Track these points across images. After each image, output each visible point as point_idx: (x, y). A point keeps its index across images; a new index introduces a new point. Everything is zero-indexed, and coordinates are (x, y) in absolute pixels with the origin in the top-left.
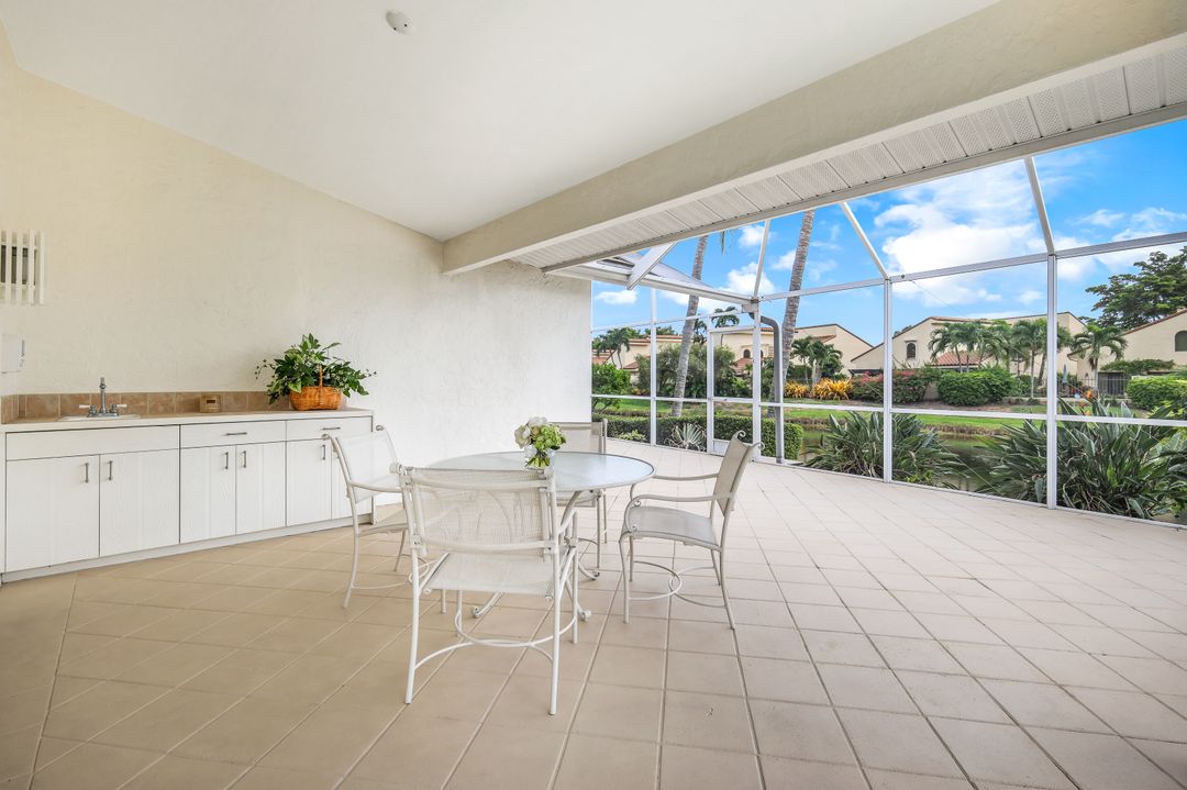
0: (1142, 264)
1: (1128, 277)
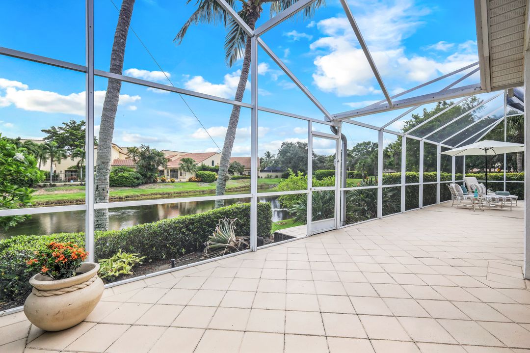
0: (67, 124)
1: (61, 128)
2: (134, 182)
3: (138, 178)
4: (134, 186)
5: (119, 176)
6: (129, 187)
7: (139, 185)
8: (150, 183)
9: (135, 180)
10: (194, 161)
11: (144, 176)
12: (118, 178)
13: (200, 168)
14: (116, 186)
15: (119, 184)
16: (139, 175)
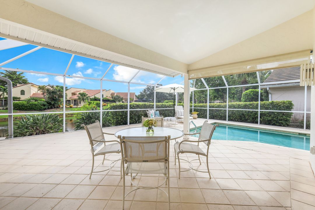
2: (41, 108)
3: (44, 105)
4: (41, 110)
5: (31, 104)
6: (38, 110)
7: (45, 109)
8: (55, 108)
9: (43, 107)
10: (87, 95)
11: (49, 104)
12: (30, 105)
13: (93, 99)
14: (28, 110)
15: (30, 109)
16: (46, 103)
